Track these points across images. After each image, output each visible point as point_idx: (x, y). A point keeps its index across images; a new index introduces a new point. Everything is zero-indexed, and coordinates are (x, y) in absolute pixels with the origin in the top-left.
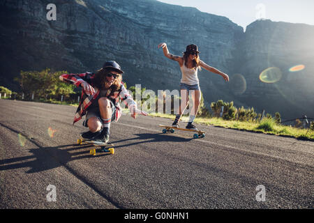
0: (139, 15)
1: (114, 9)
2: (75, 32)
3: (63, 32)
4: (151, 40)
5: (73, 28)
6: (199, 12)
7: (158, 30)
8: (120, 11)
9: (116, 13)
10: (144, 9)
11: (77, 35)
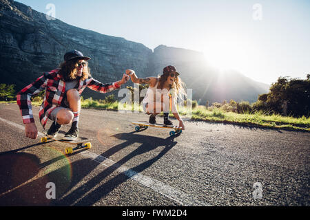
0: (87, 42)
1: (70, 38)
2: (41, 53)
3: (31, 53)
4: (96, 58)
5: (39, 51)
6: (125, 40)
7: (101, 52)
8: (74, 39)
9: (72, 41)
10: (90, 38)
11: (43, 56)
